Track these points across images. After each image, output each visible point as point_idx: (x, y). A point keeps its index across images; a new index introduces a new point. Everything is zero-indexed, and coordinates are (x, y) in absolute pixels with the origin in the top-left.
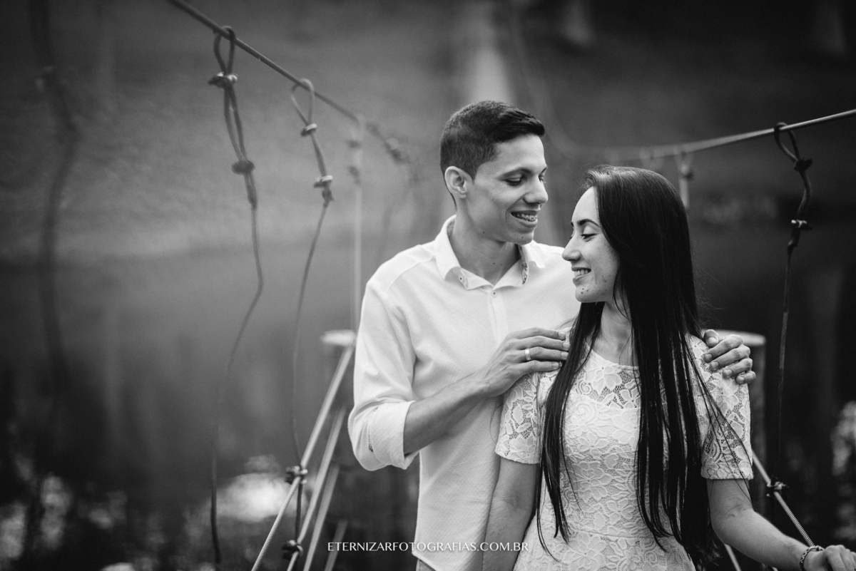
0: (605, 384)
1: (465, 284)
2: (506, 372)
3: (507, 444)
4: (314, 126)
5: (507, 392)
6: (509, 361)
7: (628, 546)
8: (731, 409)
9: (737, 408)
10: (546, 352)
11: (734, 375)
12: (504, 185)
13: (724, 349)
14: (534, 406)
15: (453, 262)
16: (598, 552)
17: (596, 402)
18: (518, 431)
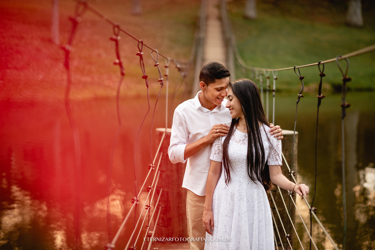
0: (240, 139)
1: (203, 111)
2: (212, 136)
3: (213, 156)
4: (158, 63)
5: (213, 142)
6: (213, 133)
7: (246, 184)
8: (276, 146)
9: (277, 145)
10: (223, 131)
11: (277, 136)
12: (216, 90)
13: (275, 129)
14: (221, 146)
15: (200, 105)
16: (237, 186)
17: (237, 144)
18: (216, 152)
